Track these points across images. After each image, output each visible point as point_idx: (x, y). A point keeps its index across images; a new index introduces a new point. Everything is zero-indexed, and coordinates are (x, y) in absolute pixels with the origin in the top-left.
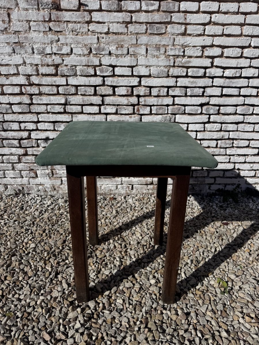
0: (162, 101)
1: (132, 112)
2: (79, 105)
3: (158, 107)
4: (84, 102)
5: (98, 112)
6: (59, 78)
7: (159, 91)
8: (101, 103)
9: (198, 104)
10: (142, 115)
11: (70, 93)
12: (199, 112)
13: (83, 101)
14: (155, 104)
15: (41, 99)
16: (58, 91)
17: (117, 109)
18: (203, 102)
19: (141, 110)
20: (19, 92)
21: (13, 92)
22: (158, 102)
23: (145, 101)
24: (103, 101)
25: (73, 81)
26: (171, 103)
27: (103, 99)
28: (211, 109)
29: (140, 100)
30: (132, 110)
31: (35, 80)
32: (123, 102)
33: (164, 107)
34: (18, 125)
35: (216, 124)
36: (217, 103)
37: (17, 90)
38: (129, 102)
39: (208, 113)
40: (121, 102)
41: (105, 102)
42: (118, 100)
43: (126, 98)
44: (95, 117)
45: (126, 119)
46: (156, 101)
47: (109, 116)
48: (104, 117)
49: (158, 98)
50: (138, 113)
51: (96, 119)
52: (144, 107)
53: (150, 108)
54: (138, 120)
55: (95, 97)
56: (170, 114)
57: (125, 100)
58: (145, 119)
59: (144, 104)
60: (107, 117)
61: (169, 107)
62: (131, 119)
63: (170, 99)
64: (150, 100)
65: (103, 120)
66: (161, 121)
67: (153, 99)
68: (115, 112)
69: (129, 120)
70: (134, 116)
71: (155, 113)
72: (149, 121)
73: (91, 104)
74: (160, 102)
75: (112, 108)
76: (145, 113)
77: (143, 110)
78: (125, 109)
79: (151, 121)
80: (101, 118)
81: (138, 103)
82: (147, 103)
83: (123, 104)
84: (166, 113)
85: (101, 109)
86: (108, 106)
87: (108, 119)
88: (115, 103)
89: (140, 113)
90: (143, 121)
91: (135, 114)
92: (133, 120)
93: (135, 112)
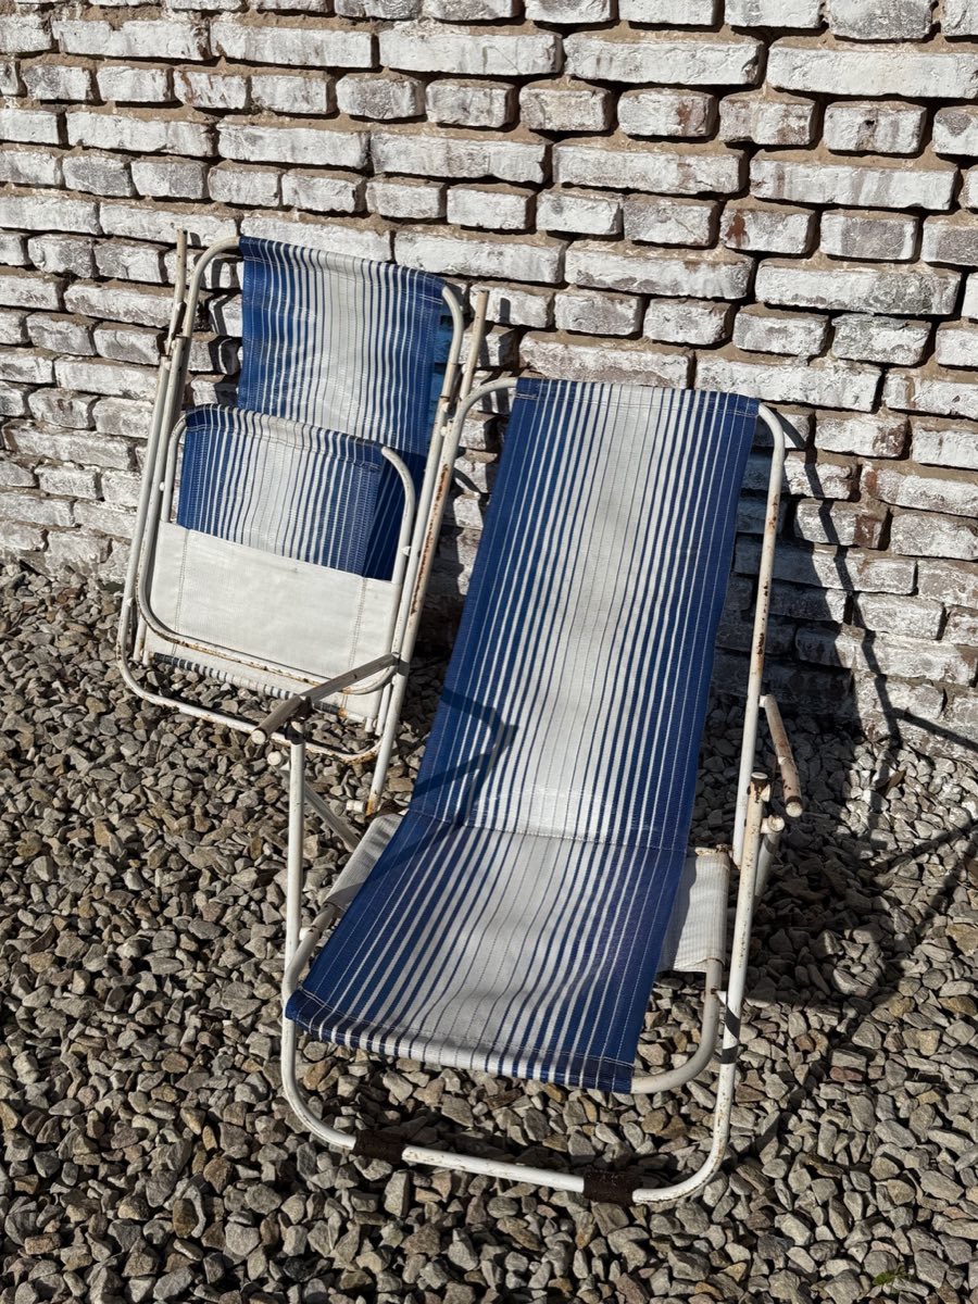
0: (884, 186)
1: (701, 234)
2: (429, 179)
3: (859, 218)
4: (455, 165)
5: (518, 222)
6: (340, 33)
7: (869, 123)
8: (538, 177)
10: (759, 256)
11: (389, 116)
13: (449, 161)
14: (840, 200)
15: (253, 140)
16: (332, 98)
17: (621, 212)
19: (751, 230)
20: (161, 99)
21: (134, 93)
22: (857, 188)
23: (781, 178)
24: (547, 165)
25: (403, 50)
26: (940, 203)
27: (549, 152)
29: (754, 175)
30: (706, 225)
31: (231, 38)
32: (653, 177)
33: (893, 220)
34: (155, 259)
37: (152, 86)
38: (687, 177)
40: (644, 178)
41: (561, 170)
42: (629, 164)
43: (670, 156)
44: (501, 254)
45: (667, 272)
46: (847, 182)
47: (579, 250)
48: (547, 256)
49: (858, 166)
50: (734, 246)
51: (507, 261)
52: (772, 212)
53: (809, 221)
54: (734, 288)
55: (509, 143)
56: (930, 264)
57: (665, 167)
58: (773, 284)
59: (774, 197)
60: (569, 254)
61: (925, 225)
62: (694, 276)
63: (932, 177)
64: (808, 176)
65: (543, 269)
66: (866, 302)
67: (832, 169)
68: (612, 229)
69: (679, 279)
70: (710, 258)
71: (838, 253)
72: (796, 297)
73: (489, 179)
74: (870, 192)
75: (593, 208)
76: (774, 250)
77: (763, 229)
78: (664, 217)
79: (807, 295)
80: (531, 257)
81: (740, 185)
82: (790, 190)
83: (656, 190)
84: (906, 254)
85: (536, 210)
86: (573, 196)
87: (568, 267)
88: (610, 179)
89: (749, 248)
90: (761, 293)
91: (719, 250)
92: (706, 282)
93: (721, 235)
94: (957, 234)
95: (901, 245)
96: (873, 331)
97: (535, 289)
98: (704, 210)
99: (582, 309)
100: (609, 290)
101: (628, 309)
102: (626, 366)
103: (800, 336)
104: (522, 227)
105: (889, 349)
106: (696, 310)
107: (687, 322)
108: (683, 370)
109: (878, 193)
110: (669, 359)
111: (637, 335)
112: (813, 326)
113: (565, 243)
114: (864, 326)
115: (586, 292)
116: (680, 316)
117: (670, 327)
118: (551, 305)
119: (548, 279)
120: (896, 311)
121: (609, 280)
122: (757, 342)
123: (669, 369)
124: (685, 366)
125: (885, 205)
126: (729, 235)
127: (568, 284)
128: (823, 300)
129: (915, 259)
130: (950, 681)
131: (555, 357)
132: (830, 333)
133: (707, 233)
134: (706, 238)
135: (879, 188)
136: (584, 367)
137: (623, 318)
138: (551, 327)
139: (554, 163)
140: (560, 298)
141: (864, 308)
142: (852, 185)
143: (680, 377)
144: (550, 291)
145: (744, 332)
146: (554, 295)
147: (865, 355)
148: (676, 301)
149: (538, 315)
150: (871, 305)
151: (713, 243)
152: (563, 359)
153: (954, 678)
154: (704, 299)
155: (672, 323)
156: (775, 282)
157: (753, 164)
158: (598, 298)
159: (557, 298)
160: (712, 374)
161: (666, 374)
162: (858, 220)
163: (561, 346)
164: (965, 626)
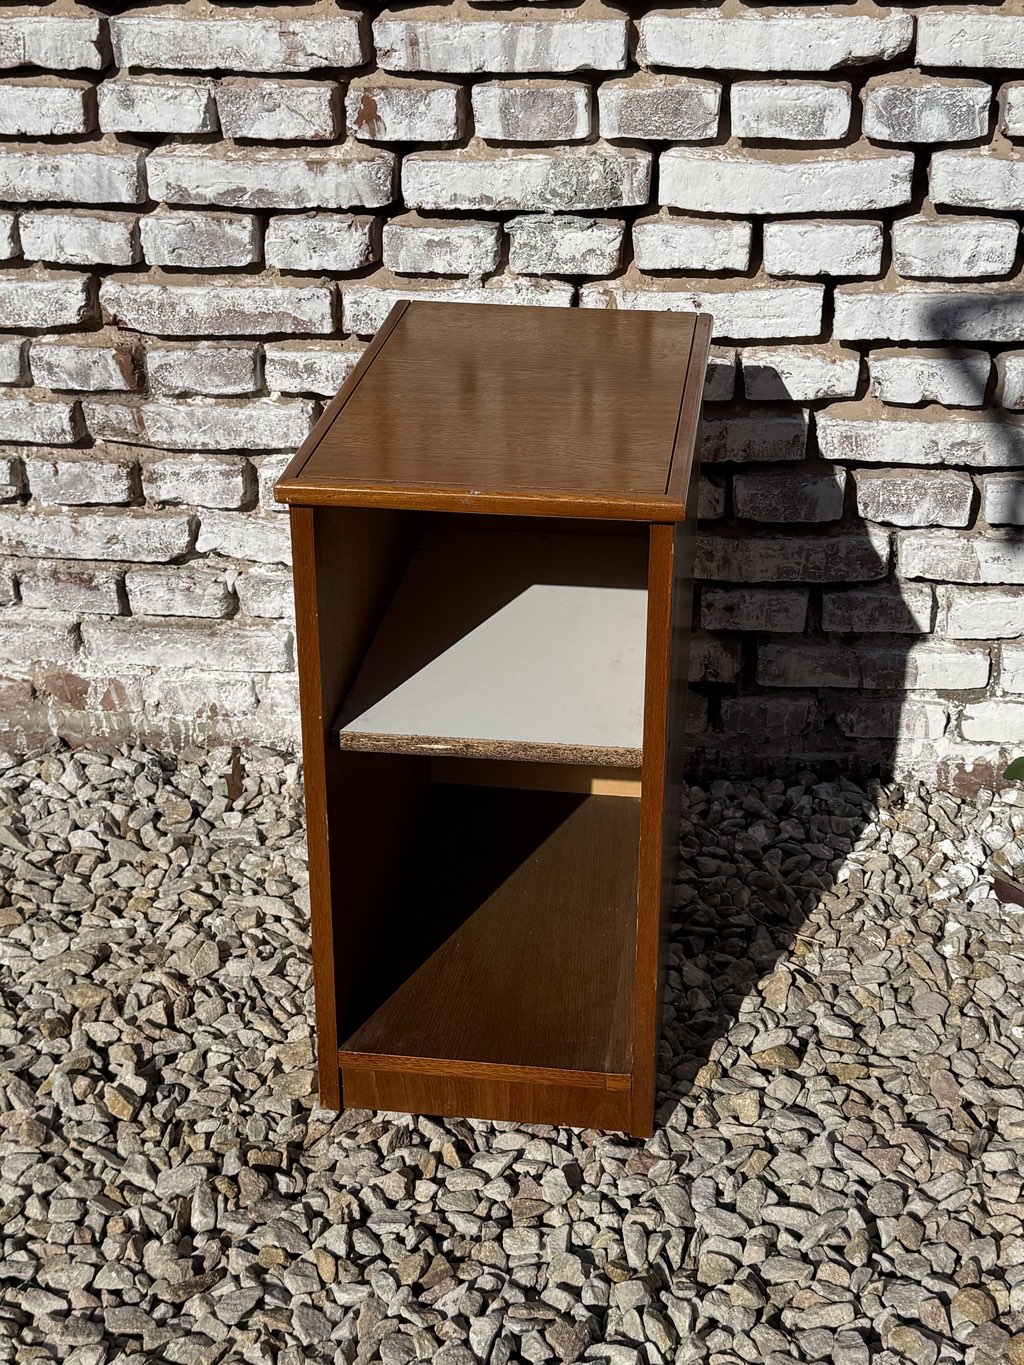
0: (543, 45)
1: (323, 125)
3: (518, 87)
5: (75, 124)
8: (94, 61)
9: (826, 66)
10: (402, 149)
12: (836, 127)
14: (492, 67)
17: (212, 103)
18: (864, 49)
19: (386, 114)
22: (510, 48)
23: (413, 43)
24: (104, 44)
26: (613, 61)
27: (104, 27)
28: (930, 103)
29: (379, 41)
30: (327, 111)
32: (249, 51)
33: (560, 88)
35: (973, 226)
36: (973, 56)
38: (294, 49)
39: (903, 139)
40: (237, 53)
41: (124, 50)
42: (214, 36)
43: (268, 23)
44: (56, 168)
45: (284, 177)
46: (497, 43)
47: (163, 156)
48: (121, 166)
49: (507, 22)
50: (367, 137)
51: (66, 177)
52: (409, 89)
53: (457, 97)
54: (375, 192)
55: (49, 19)
56: (613, 142)
57: (263, 38)
58: (424, 181)
59: (409, 69)
60: (151, 162)
61: (600, 91)
62: (321, 180)
63: (600, 27)
64: (447, 38)
65: (118, 185)
66: (542, 196)
67: (476, 27)
68: (204, 125)
69: (302, 185)
70: (339, 156)
71: (499, 136)
72: (455, 198)
73: (27, 71)
74: (526, 53)
75: (176, 97)
76: (418, 138)
77: (401, 112)
78: (271, 104)
79: (468, 194)
80: (99, 169)
81: (363, 57)
82: (428, 58)
83: (256, 69)
84: (582, 132)
85: (97, 106)
86: (147, 84)
87: (151, 180)
88: (193, 57)
89: (386, 138)
90: (411, 198)
91: (349, 144)
92: (338, 185)
93: (348, 123)
94: (639, 99)
95: (574, 120)
96: (556, 234)
97: (111, 214)
98: (324, 91)
99: (179, 235)
100: (212, 207)
101: (241, 230)
102: (249, 307)
103: (467, 248)
104: (81, 130)
105: (578, 256)
106: (332, 225)
107: (322, 240)
108: (324, 306)
109: (537, 53)
110: (305, 293)
111: (257, 267)
112: (481, 235)
113: (144, 150)
114: (544, 229)
115: (182, 213)
116: (311, 235)
117: (300, 250)
118: (135, 234)
119: (126, 196)
120: (579, 206)
121: (210, 194)
122: (414, 261)
123: (306, 306)
124: (328, 301)
125: (548, 69)
126: (358, 122)
127: (153, 205)
128: (489, 199)
129: (593, 138)
130: (712, 679)
131: (150, 303)
132: (504, 241)
133: (330, 122)
134: (329, 129)
135: (537, 46)
136: (191, 314)
137: (236, 242)
138: (139, 266)
139: (114, 42)
140: (146, 222)
141: (541, 206)
142: (504, 45)
143: (323, 316)
144: (131, 217)
145: (397, 250)
146: (138, 220)
147: (551, 267)
148: (303, 216)
149: (119, 248)
150: (548, 202)
151: (340, 137)
152: (161, 306)
153: (716, 674)
154: (339, 210)
155: (302, 245)
156: (427, 180)
157: (376, 27)
158: (198, 219)
159: (142, 223)
160: (363, 308)
161: (303, 313)
162: (518, 91)
163: (157, 289)
164: (720, 605)
